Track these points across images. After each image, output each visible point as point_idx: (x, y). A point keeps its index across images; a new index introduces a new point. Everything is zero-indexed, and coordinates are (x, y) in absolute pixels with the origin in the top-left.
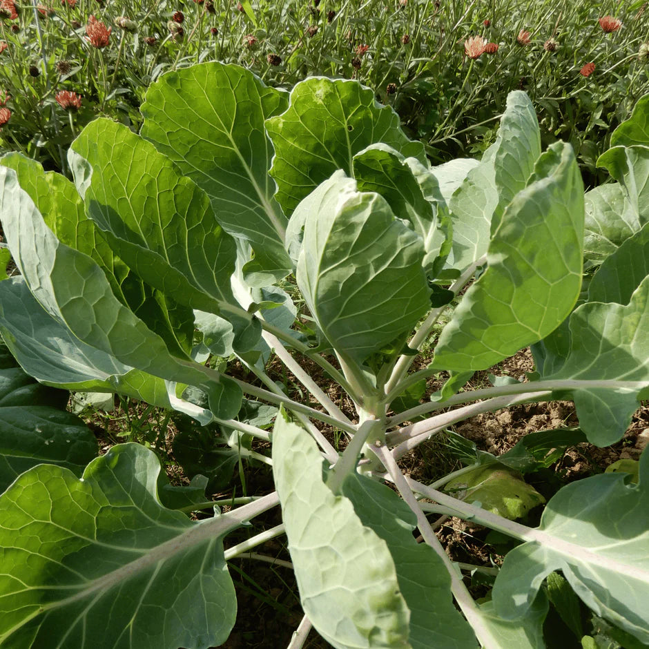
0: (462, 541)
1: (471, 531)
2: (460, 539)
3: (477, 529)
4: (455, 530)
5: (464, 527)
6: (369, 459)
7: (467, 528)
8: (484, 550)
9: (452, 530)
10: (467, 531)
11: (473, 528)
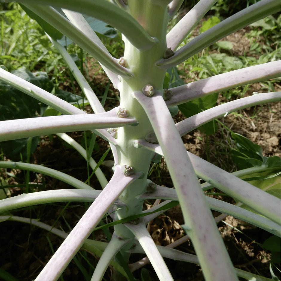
0: (232, 235)
1: (242, 228)
2: (230, 233)
3: (248, 228)
4: (227, 224)
5: (235, 223)
6: (134, 119)
7: (239, 225)
8: (251, 247)
9: (225, 224)
10: (238, 227)
11: (244, 226)
